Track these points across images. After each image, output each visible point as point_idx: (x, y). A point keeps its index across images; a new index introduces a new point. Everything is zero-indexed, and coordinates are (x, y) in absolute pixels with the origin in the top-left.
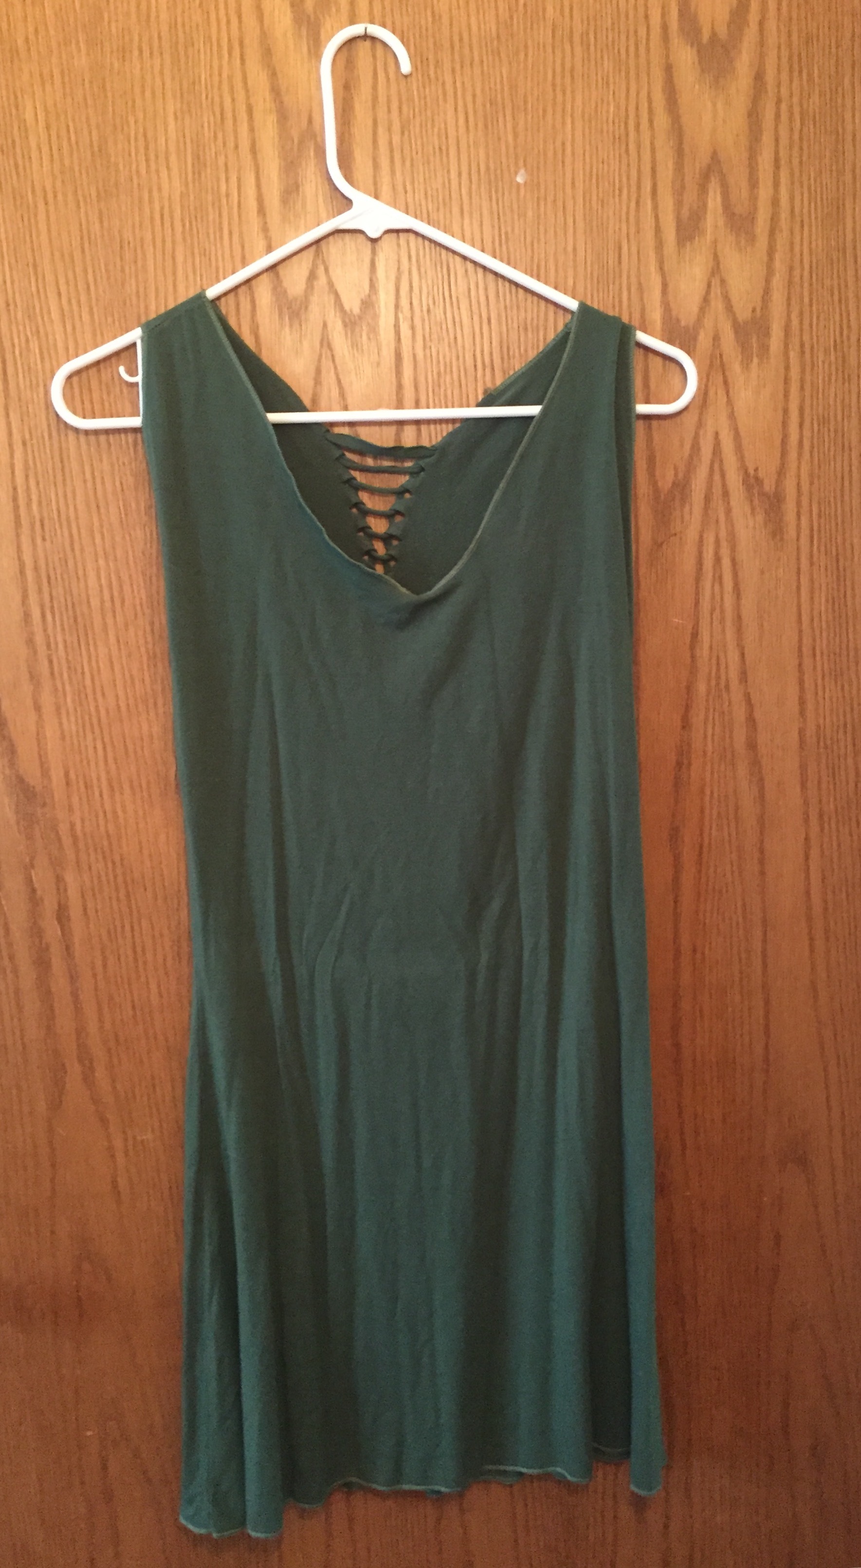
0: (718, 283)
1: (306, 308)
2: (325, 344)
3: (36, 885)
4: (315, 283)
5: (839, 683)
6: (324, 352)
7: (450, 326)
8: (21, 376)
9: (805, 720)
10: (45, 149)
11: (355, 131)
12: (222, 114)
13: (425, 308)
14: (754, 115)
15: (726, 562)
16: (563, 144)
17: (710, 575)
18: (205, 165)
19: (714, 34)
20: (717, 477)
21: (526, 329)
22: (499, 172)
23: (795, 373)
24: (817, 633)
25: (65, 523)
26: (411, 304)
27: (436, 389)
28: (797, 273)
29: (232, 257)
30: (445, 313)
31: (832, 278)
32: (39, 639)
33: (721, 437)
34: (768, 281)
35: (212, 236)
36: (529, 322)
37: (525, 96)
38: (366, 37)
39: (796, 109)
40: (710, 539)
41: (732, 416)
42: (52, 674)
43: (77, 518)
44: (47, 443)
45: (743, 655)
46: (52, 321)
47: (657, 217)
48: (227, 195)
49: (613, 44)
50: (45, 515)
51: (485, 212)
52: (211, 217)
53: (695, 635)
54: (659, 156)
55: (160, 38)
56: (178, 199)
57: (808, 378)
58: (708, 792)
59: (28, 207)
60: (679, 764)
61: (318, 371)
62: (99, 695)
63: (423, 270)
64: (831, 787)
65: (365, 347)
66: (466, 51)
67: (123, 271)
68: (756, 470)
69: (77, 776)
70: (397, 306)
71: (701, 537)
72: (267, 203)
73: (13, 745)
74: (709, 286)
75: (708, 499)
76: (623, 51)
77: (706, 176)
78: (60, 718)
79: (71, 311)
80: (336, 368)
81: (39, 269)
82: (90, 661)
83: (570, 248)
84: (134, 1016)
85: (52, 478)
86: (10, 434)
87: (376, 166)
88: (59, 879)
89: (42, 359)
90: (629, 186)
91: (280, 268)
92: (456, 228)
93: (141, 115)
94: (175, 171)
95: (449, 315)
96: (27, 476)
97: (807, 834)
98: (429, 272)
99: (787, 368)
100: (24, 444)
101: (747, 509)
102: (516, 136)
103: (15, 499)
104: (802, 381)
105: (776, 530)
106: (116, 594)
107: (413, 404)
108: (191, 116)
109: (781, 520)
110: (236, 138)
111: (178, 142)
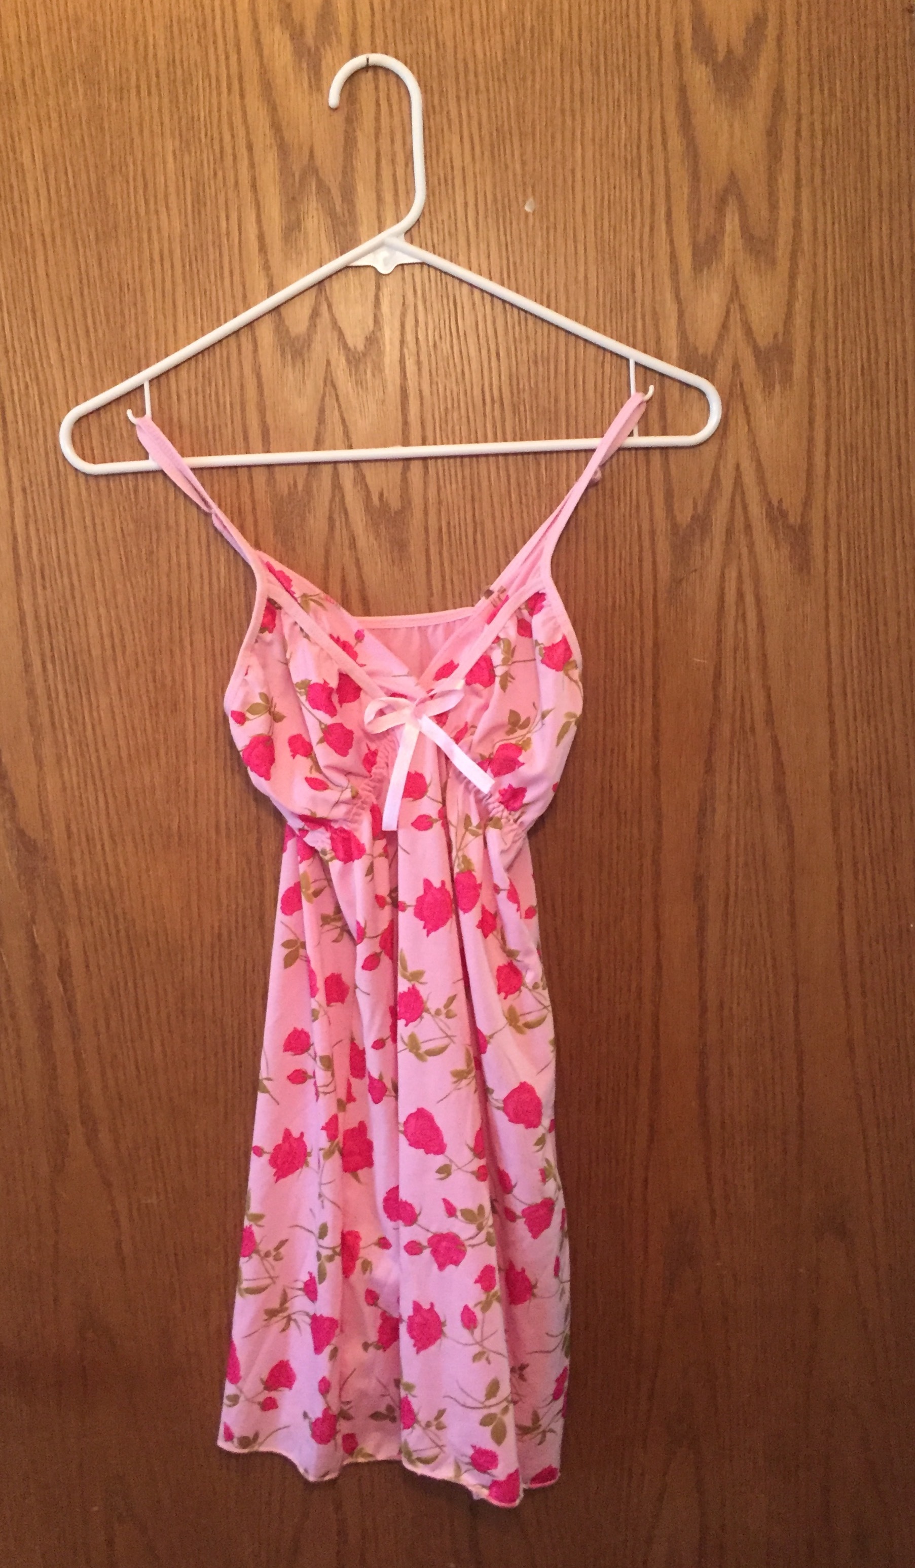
0: (737, 307)
1: (309, 346)
2: (328, 383)
3: (37, 941)
4: (318, 321)
5: (872, 723)
6: (327, 390)
7: (457, 360)
8: (20, 423)
9: (836, 765)
10: (43, 192)
11: (358, 165)
12: (222, 152)
13: (431, 343)
14: (772, 133)
15: (750, 599)
16: (573, 172)
17: (733, 612)
18: (205, 204)
19: (730, 52)
20: (739, 510)
21: (536, 362)
22: (506, 200)
23: (820, 401)
24: (848, 670)
25: (65, 573)
26: (417, 339)
27: (443, 426)
28: (820, 295)
29: (233, 297)
30: (452, 347)
31: (858, 301)
32: (40, 690)
33: (742, 468)
34: (790, 305)
35: (212, 277)
36: (539, 354)
37: (533, 121)
38: (367, 68)
39: (818, 127)
40: (732, 574)
41: (754, 446)
42: (53, 724)
43: (77, 565)
44: (47, 492)
45: (769, 697)
46: (51, 366)
47: (672, 242)
48: (228, 234)
49: (624, 67)
50: (46, 563)
51: (493, 244)
52: (211, 257)
53: (718, 675)
54: (674, 178)
55: (158, 76)
56: (178, 240)
57: (834, 403)
58: (733, 840)
59: (26, 251)
60: (702, 812)
61: (322, 411)
62: (100, 745)
63: (428, 304)
64: (866, 832)
65: (370, 385)
66: (471, 77)
67: (122, 313)
68: (780, 501)
69: (78, 830)
70: (402, 342)
71: (723, 575)
72: (268, 240)
73: (13, 798)
74: (728, 312)
75: (729, 532)
76: (635, 75)
77: (722, 202)
78: (61, 770)
79: (71, 356)
80: (340, 406)
81: (38, 314)
82: (91, 711)
83: (581, 277)
84: (138, 1077)
85: (52, 526)
86: (10, 482)
87: (379, 199)
88: (61, 936)
89: (42, 404)
90: (642, 212)
91: (282, 309)
92: (462, 258)
93: (139, 156)
94: (174, 211)
95: (456, 349)
96: (27, 524)
97: (840, 883)
98: (435, 305)
99: (812, 396)
100: (24, 490)
101: (771, 541)
102: (523, 163)
103: (15, 549)
104: (828, 407)
105: (803, 565)
106: (117, 641)
107: (420, 441)
108: (190, 154)
109: (807, 554)
110: (236, 176)
111: (177, 180)
